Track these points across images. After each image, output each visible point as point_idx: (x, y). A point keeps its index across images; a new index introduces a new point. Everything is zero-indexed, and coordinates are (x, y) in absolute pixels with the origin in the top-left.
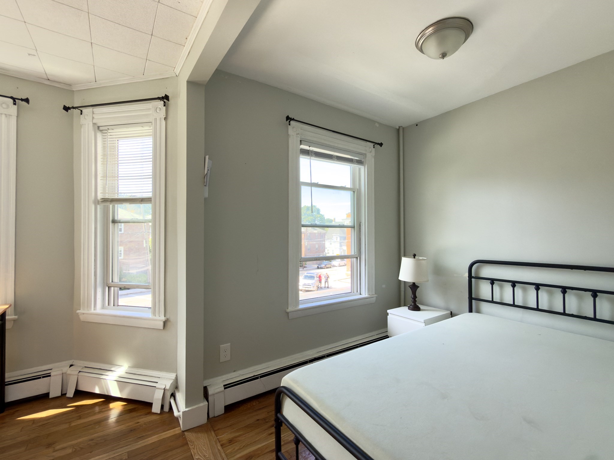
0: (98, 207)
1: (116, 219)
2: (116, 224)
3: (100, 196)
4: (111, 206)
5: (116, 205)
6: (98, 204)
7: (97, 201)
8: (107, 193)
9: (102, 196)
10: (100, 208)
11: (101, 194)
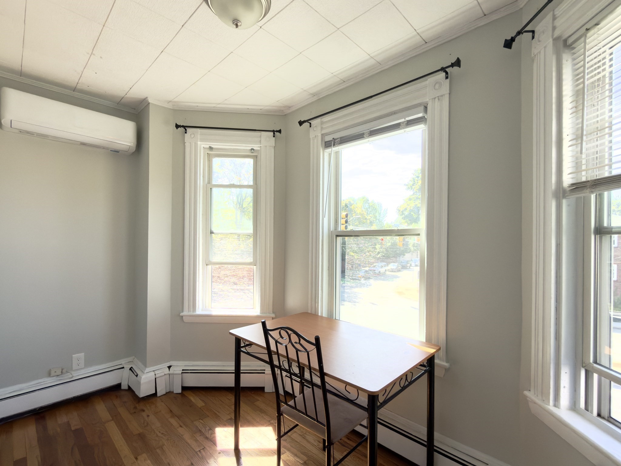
0: (564, 202)
1: (605, 224)
2: (606, 238)
3: (567, 180)
4: (593, 197)
5: (606, 194)
6: (564, 197)
7: (561, 190)
8: (584, 170)
9: (572, 178)
10: (569, 205)
11: (571, 176)
